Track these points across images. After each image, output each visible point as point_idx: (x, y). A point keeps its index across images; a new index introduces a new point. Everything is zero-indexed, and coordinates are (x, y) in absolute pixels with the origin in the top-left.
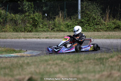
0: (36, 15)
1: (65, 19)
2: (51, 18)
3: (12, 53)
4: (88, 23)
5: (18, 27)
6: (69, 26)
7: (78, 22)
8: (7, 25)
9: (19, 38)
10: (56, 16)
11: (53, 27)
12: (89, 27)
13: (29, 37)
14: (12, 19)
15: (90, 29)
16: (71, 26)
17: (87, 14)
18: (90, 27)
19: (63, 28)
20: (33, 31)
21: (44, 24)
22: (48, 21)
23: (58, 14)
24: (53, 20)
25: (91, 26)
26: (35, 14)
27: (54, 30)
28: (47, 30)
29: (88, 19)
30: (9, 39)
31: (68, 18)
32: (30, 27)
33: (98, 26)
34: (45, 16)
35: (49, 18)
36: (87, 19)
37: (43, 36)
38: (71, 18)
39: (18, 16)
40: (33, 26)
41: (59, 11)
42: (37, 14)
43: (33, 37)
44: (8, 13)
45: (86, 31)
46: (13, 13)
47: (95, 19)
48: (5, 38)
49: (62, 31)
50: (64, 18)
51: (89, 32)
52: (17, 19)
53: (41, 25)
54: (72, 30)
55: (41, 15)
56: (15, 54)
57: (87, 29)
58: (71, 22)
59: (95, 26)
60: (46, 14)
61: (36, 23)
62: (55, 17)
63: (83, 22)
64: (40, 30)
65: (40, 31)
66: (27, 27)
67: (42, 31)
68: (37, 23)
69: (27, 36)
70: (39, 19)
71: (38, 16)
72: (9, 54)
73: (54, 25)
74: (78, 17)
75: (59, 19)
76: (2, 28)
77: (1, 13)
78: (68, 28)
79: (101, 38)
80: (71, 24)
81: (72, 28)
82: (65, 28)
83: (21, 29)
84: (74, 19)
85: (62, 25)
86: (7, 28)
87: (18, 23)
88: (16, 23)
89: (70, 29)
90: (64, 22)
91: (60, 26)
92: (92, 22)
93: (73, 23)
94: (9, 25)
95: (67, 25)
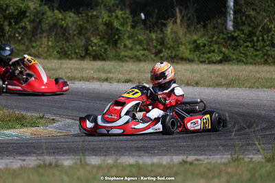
0: (117, 17)
1: (193, 28)
2: (156, 25)
4: (249, 40)
5: (71, 46)
6: (202, 48)
7: (223, 38)
8: (43, 39)
10: (166, 19)
11: (159, 47)
12: (251, 51)
14: (55, 25)
16: (207, 48)
17: (249, 16)
18: (257, 50)
19: (185, 51)
20: (108, 58)
21: (136, 38)
22: (148, 32)
23: (174, 15)
25: (258, 48)
26: (114, 14)
27: (162, 55)
28: (143, 55)
29: (251, 29)
31: (198, 26)
32: (99, 46)
34: (139, 18)
35: (149, 26)
36: (246, 29)
37: (120, 76)
38: (205, 26)
39: (70, 17)
40: (108, 43)
41: (173, 7)
42: (119, 13)
43: (93, 79)
44: (46, 7)
45: (243, 61)
46: (58, 9)
49: (182, 59)
50: (189, 26)
51: (251, 63)
52: (67, 24)
53: (129, 43)
54: (208, 58)
55: (129, 16)
56: (18, 131)
57: (246, 56)
58: (206, 38)
59: (267, 48)
60: (143, 16)
61: (117, 37)
62: (165, 22)
63: (237, 37)
64: (126, 54)
65: (126, 56)
66: (92, 46)
67: (130, 58)
68: (119, 37)
70: (122, 25)
71: (122, 17)
73: (162, 42)
75: (174, 28)
76: (30, 46)
77: (29, 7)
78: (197, 52)
79: (270, 87)
80: (207, 43)
81: (209, 52)
82: (190, 51)
83: (77, 51)
84: (214, 28)
85: (182, 44)
86: (43, 46)
87: (69, 34)
88: (67, 34)
89: (202, 56)
90: (188, 35)
91: (178, 47)
92: (261, 38)
93: (210, 40)
94: (48, 41)
95: (195, 44)
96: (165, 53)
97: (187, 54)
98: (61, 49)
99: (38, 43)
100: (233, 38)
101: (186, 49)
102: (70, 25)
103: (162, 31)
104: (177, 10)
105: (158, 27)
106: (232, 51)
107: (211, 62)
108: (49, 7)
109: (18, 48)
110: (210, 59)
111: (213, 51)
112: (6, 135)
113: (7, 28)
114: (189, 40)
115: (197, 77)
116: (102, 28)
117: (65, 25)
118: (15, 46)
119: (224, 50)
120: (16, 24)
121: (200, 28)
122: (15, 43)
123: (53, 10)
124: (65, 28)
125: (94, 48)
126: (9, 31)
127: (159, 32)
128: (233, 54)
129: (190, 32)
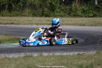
0: (54, 1)
3: (15, 43)
6: (86, 12)
7: (94, 8)
9: (32, 24)
10: (72, 1)
11: (69, 12)
13: (41, 23)
14: (31, 4)
16: (87, 11)
20: (51, 16)
21: (61, 9)
22: (65, 6)
27: (71, 14)
28: (64, 15)
30: (22, 24)
31: (84, 3)
32: (48, 12)
34: (62, 1)
38: (87, 3)
39: (37, 1)
40: (51, 11)
43: (45, 24)
45: (101, 16)
49: (79, 16)
50: (81, 4)
52: (36, 4)
53: (58, 10)
54: (88, 15)
58: (87, 8)
61: (54, 8)
62: (72, 2)
63: (99, 7)
64: (58, 14)
65: (57, 15)
66: (45, 12)
70: (56, 4)
73: (71, 10)
76: (22, 12)
78: (84, 13)
80: (87, 10)
81: (88, 13)
82: (81, 13)
83: (39, 14)
84: (90, 4)
85: (78, 10)
86: (27, 12)
87: (36, 7)
88: (35, 7)
89: (86, 14)
90: (81, 7)
91: (77, 11)
93: (89, 8)
94: (29, 10)
95: (83, 10)
96: (72, 14)
97: (80, 14)
98: (33, 13)
99: (25, 11)
100: (97, 8)
101: (80, 12)
102: (37, 4)
103: (71, 6)
105: (69, 4)
106: (97, 12)
107: (89, 17)
109: (17, 13)
110: (89, 16)
111: (90, 13)
112: (13, 45)
113: (13, 6)
114: (81, 9)
115: (84, 22)
116: (48, 5)
117: (35, 4)
118: (17, 12)
119: (94, 12)
120: (17, 4)
121: (85, 4)
122: (17, 11)
124: (35, 5)
125: (46, 12)
126: (14, 7)
127: (70, 6)
128: (97, 13)
129: (81, 6)
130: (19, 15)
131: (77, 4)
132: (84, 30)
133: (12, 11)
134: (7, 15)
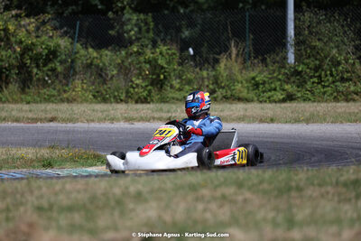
0: (161, 53)
1: (249, 63)
2: (207, 60)
3: (91, 166)
4: (316, 75)
5: (109, 88)
6: (261, 86)
7: (286, 74)
8: (77, 81)
9: (113, 120)
10: (219, 54)
11: (211, 86)
12: (319, 89)
13: (142, 118)
14: (91, 64)
15: (324, 93)
16: (267, 85)
17: (314, 47)
18: (324, 87)
19: (242, 89)
20: (152, 100)
21: (184, 77)
22: (198, 69)
23: (226, 49)
24: (213, 67)
25: (326, 84)
26: (158, 50)
27: (215, 95)
29: (317, 62)
30: (82, 122)
31: (256, 61)
32: (142, 87)
33: (347, 84)
34: (186, 54)
35: (202, 61)
36: (313, 63)
38: (264, 60)
39: (107, 55)
40: (152, 84)
41: (229, 40)
42: (164, 49)
43: (154, 118)
44: (78, 45)
45: (310, 100)
46: (93, 47)
47: (339, 63)
48: (71, 120)
49: (240, 99)
50: (245, 61)
51: (319, 101)
52: (104, 64)
53: (176, 83)
54: (269, 98)
55: (176, 52)
57: (313, 93)
58: (266, 74)
59: (338, 84)
60: (191, 51)
61: (162, 76)
62: (217, 57)
63: (301, 71)
64: (174, 95)
65: (173, 98)
66: (134, 88)
67: (177, 99)
68: (165, 76)
69: (136, 115)
70: (169, 63)
71: (168, 53)
72: (84, 169)
73: (216, 81)
74: (285, 58)
75: (228, 64)
76: (62, 90)
77: (59, 46)
78: (256, 91)
79: (356, 121)
80: (266, 80)
81: (270, 91)
82: (248, 89)
83: (116, 94)
84: (274, 63)
85: (238, 82)
86: (77, 90)
87: (107, 75)
88: (104, 75)
89: (262, 95)
90: (244, 72)
91: (234, 85)
92: (328, 72)
93: (270, 76)
94: (83, 83)
95: (253, 82)
96: (219, 94)
97: (244, 94)
98: (98, 92)
99: (70, 86)
100: (298, 73)
101: (243, 87)
102: (107, 64)
104: (233, 44)
105: (209, 63)
106: (296, 88)
108: (81, 45)
109: (48, 93)
110: (272, 98)
111: (275, 90)
113: (35, 70)
114: (246, 77)
116: (145, 66)
117: (101, 65)
118: (45, 90)
119: (286, 87)
120: (44, 66)
121: (259, 63)
122: (44, 88)
123: (87, 48)
124: (101, 70)
125: (136, 90)
126: (37, 74)
127: (210, 69)
128: (298, 91)
129: (245, 68)
130: (53, 99)
131: (235, 64)
132: (277, 132)
133: (29, 88)
134: (13, 99)
